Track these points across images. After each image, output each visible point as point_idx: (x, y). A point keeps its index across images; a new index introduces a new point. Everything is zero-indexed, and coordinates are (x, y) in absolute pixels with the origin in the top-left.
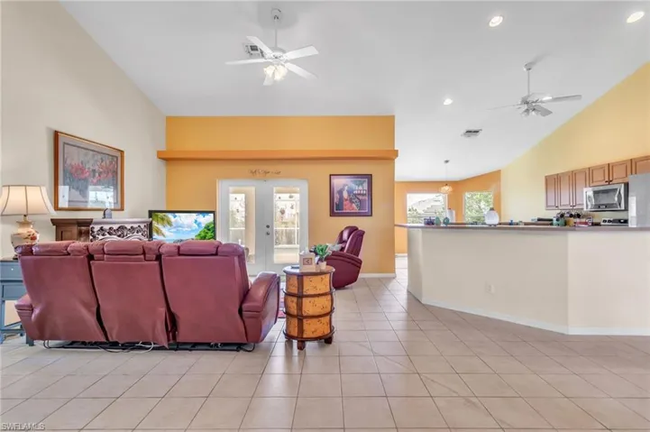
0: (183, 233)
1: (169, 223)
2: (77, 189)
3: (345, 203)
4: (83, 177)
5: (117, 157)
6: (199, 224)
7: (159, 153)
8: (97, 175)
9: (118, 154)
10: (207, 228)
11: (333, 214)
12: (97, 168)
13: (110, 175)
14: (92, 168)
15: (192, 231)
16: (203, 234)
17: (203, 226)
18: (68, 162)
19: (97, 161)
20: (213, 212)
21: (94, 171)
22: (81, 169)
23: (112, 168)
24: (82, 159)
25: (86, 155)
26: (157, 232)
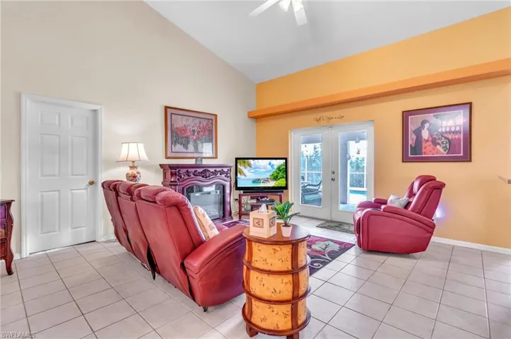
0: (260, 173)
1: (250, 165)
2: (181, 144)
3: (424, 145)
4: (185, 135)
5: (212, 120)
6: (272, 166)
7: (249, 113)
8: (196, 133)
9: (213, 118)
10: (279, 168)
11: (405, 159)
12: (196, 128)
13: (207, 133)
14: (192, 129)
15: (268, 171)
16: (275, 174)
17: (276, 167)
18: (175, 126)
19: (196, 124)
20: (286, 159)
21: (194, 131)
22: (184, 130)
23: (208, 127)
24: (184, 123)
25: (188, 120)
26: (240, 173)
